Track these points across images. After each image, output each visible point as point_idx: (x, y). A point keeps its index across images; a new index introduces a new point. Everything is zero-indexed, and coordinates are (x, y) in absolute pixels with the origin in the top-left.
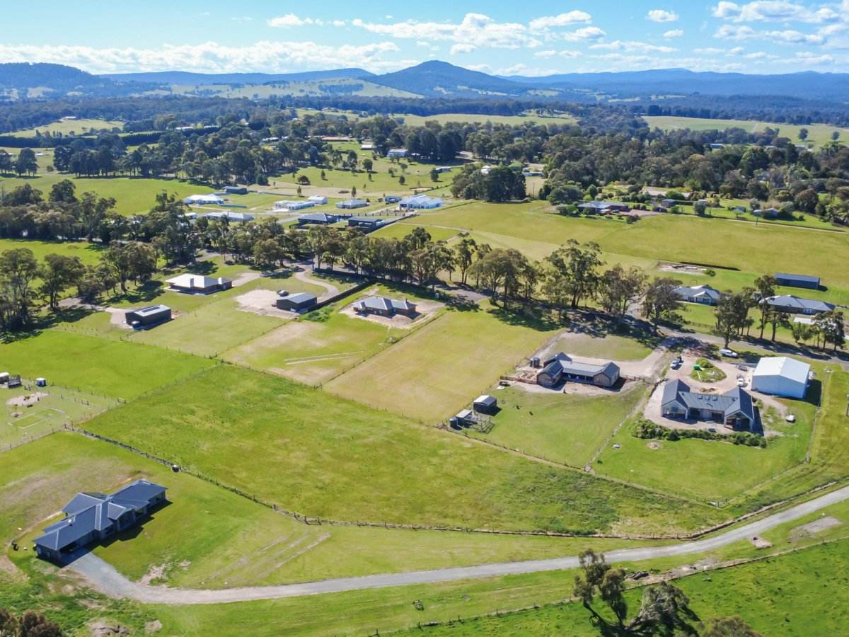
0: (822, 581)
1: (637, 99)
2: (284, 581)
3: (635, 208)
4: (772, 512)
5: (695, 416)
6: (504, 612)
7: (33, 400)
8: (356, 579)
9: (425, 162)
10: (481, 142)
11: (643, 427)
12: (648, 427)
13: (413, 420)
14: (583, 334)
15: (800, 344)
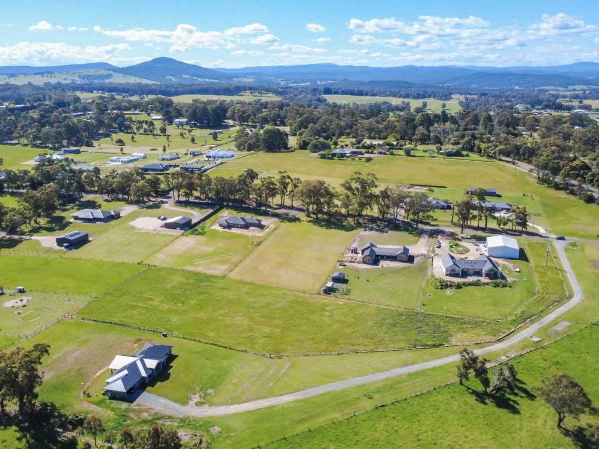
0: (576, 355)
2: (280, 393)
3: (366, 152)
4: (532, 322)
5: (465, 274)
6: (418, 393)
7: (25, 302)
8: (322, 387)
9: (201, 127)
10: (241, 113)
11: (440, 282)
12: (443, 282)
13: (297, 291)
14: (373, 231)
15: (501, 228)
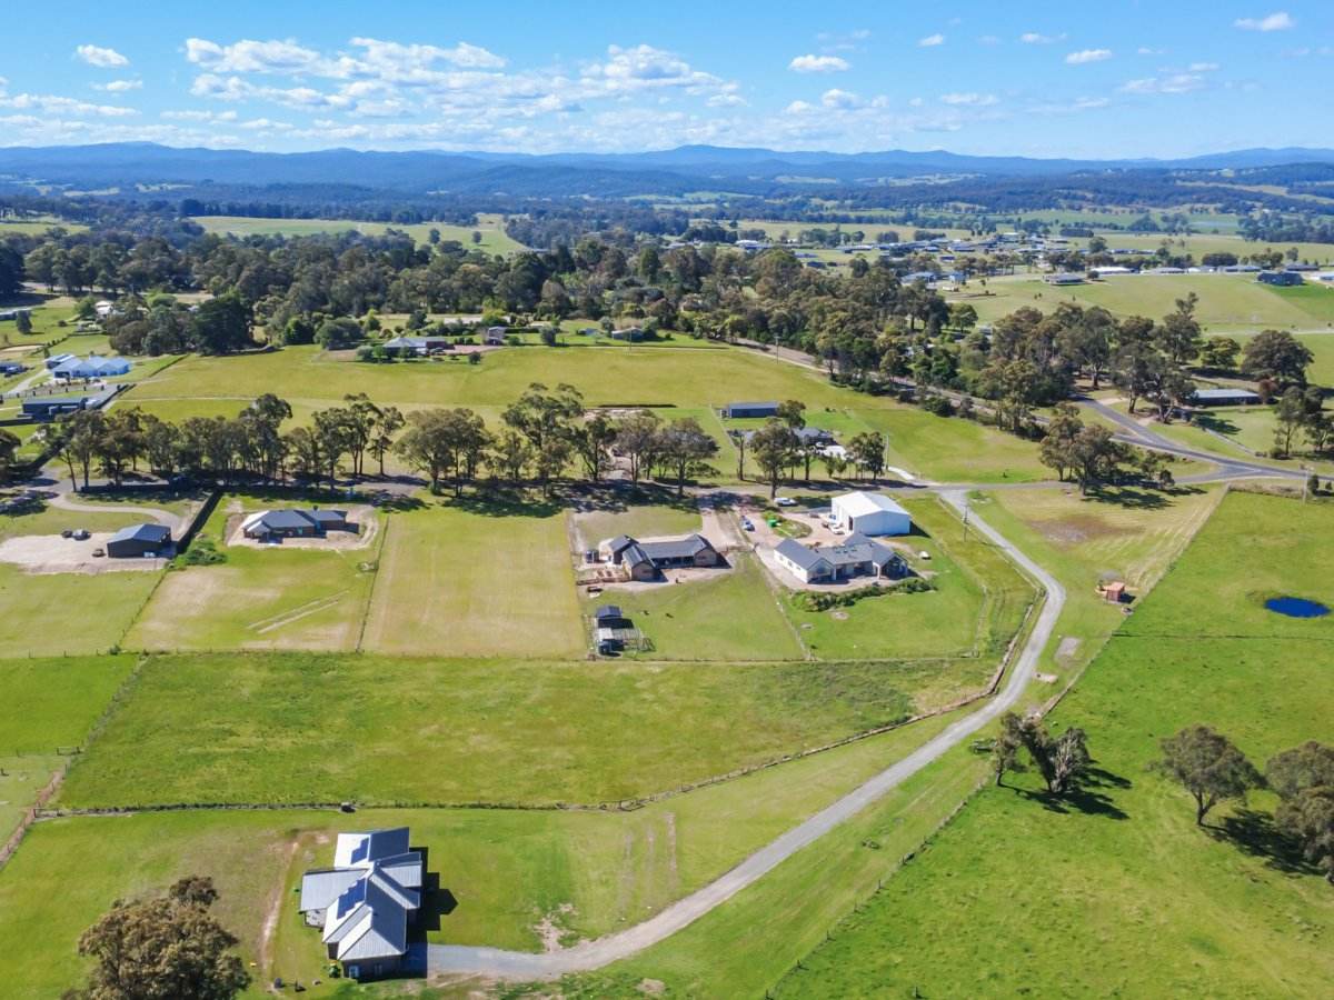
1: (114, 191)
